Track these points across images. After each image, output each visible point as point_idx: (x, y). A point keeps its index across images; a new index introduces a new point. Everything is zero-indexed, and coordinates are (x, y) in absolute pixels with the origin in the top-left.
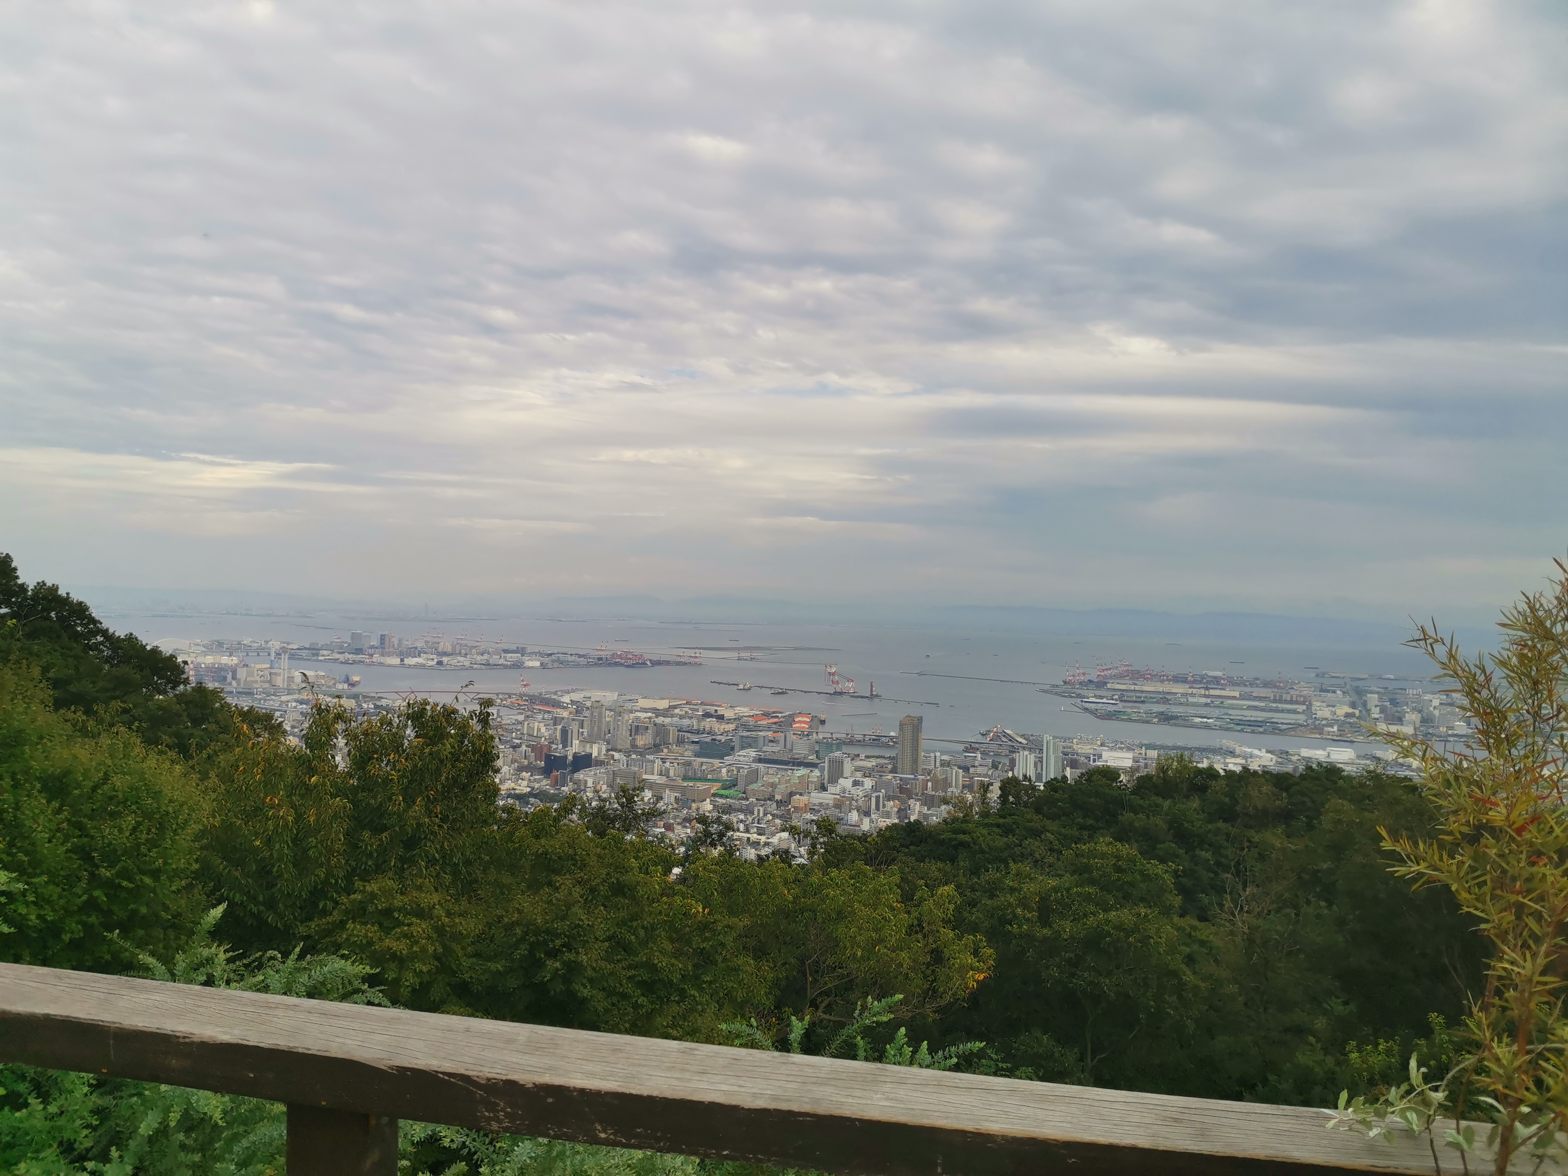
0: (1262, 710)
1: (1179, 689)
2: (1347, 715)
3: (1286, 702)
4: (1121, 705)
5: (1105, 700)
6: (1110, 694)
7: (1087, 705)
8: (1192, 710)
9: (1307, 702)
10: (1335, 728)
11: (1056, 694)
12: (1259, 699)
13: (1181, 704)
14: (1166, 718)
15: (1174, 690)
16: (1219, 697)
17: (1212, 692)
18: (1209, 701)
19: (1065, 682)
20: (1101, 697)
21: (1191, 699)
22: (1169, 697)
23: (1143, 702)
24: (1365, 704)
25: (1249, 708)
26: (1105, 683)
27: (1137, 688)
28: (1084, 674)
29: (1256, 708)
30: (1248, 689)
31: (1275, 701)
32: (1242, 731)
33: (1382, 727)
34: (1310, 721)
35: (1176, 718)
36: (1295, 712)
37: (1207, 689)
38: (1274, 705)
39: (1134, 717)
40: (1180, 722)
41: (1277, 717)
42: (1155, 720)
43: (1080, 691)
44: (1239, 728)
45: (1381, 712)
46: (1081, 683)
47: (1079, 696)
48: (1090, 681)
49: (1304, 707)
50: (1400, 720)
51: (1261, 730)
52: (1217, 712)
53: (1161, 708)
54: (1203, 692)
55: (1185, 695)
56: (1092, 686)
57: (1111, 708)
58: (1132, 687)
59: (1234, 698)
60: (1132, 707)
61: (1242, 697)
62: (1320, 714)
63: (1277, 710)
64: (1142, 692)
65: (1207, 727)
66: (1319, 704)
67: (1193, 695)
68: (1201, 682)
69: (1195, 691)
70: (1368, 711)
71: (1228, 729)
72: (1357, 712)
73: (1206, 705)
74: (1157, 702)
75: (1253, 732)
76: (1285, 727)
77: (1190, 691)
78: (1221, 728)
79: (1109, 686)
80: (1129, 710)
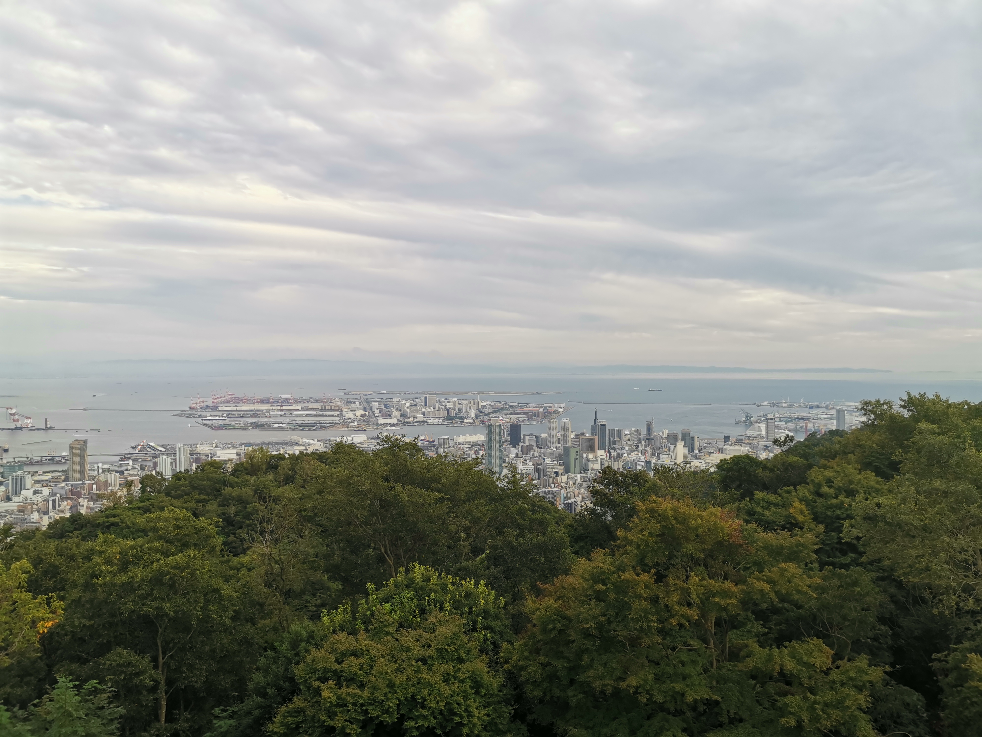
0: (315, 416)
1: (264, 407)
2: (362, 415)
3: (328, 410)
4: (228, 420)
5: (217, 418)
6: (220, 413)
7: (205, 422)
8: (272, 420)
9: (339, 409)
10: (356, 423)
11: (185, 416)
12: (312, 409)
13: (266, 417)
14: (257, 426)
15: (261, 408)
16: (289, 410)
17: (285, 408)
18: (283, 413)
19: (190, 408)
20: (216, 416)
21: (272, 413)
22: (258, 413)
23: (242, 417)
24: (371, 409)
25: (307, 415)
26: (217, 407)
27: (238, 408)
28: (203, 402)
29: (310, 415)
30: (306, 405)
31: (322, 410)
32: (303, 430)
33: (381, 421)
34: (342, 421)
35: (263, 425)
36: (333, 416)
37: (281, 406)
38: (321, 413)
39: (237, 427)
40: (265, 427)
41: (323, 420)
42: (250, 428)
43: (200, 413)
44: (301, 428)
45: (380, 412)
46: (201, 408)
47: (200, 416)
48: (208, 406)
49: (338, 413)
50: (390, 416)
51: (314, 428)
52: (288, 420)
53: (254, 420)
54: (279, 408)
55: (268, 411)
56: (209, 409)
57: (221, 423)
58: (235, 408)
59: (298, 410)
60: (235, 421)
61: (303, 410)
62: (347, 416)
63: (323, 416)
64: (241, 411)
65: (282, 429)
66: (346, 410)
67: (272, 410)
68: (278, 402)
69: (274, 408)
70: (373, 412)
71: (295, 430)
72: (367, 413)
73: (281, 416)
74: (251, 417)
75: (309, 430)
76: (328, 425)
77: (271, 408)
78: (291, 429)
79: (220, 408)
80: (233, 423)
